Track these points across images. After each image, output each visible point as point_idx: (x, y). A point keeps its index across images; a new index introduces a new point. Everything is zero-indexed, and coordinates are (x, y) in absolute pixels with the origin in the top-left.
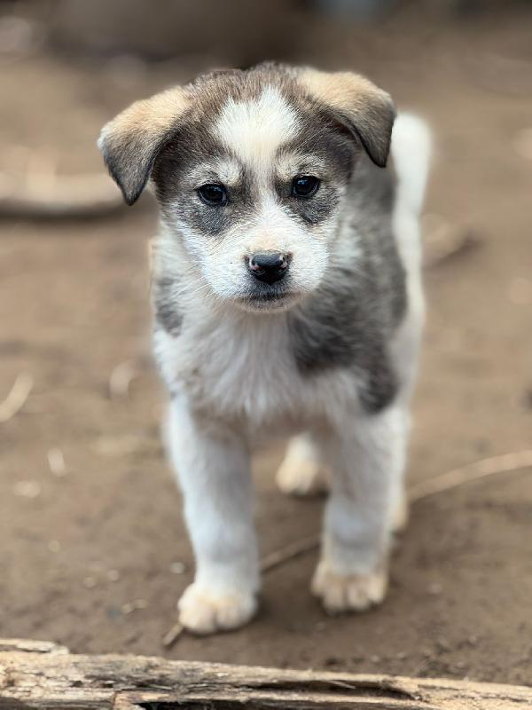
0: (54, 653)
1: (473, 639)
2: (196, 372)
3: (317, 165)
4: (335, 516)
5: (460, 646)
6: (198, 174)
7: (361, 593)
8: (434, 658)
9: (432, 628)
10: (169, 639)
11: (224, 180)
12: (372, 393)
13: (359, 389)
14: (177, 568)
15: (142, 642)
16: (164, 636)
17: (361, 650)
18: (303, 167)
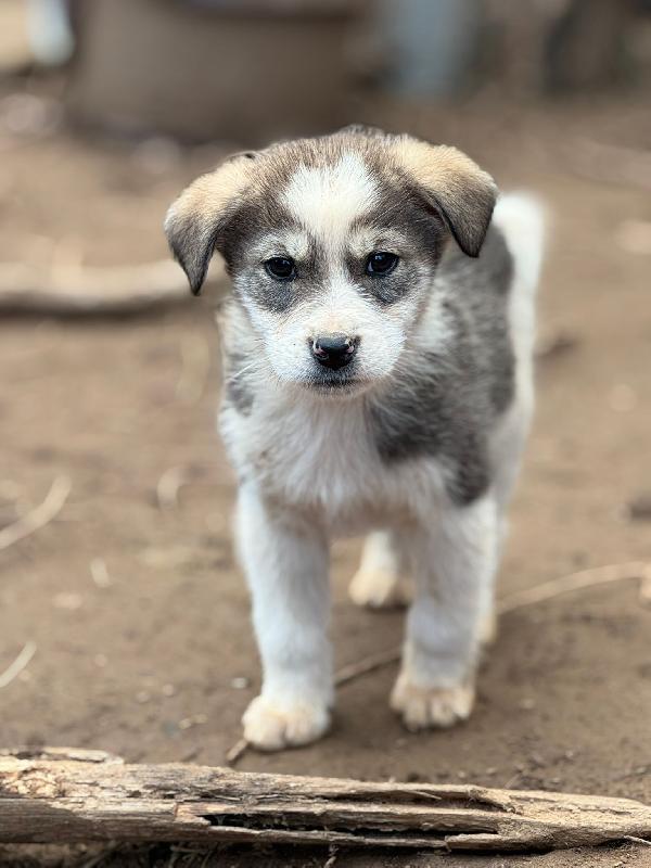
0: (109, 763)
1: (570, 754)
2: (264, 454)
3: (396, 240)
4: (418, 622)
5: (556, 762)
6: (264, 247)
7: (445, 708)
8: (526, 773)
9: (525, 743)
10: (233, 754)
11: (292, 253)
12: (461, 485)
13: (446, 479)
14: (239, 683)
15: (203, 756)
16: (228, 751)
17: (445, 766)
18: (380, 242)
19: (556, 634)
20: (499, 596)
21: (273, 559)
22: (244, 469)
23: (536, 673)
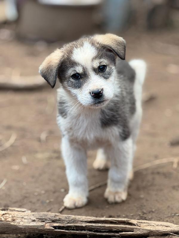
0: (26, 212)
1: (153, 210)
5: (150, 212)
7: (119, 197)
8: (141, 215)
9: (141, 207)
10: (61, 210)
12: (123, 134)
13: (119, 132)
14: (63, 190)
15: (52, 210)
16: (60, 209)
17: (119, 213)
18: (100, 63)
19: (150, 177)
20: (134, 167)
21: (72, 156)
22: (65, 133)
23: (144, 188)
